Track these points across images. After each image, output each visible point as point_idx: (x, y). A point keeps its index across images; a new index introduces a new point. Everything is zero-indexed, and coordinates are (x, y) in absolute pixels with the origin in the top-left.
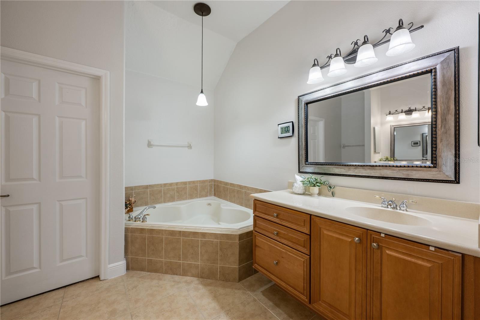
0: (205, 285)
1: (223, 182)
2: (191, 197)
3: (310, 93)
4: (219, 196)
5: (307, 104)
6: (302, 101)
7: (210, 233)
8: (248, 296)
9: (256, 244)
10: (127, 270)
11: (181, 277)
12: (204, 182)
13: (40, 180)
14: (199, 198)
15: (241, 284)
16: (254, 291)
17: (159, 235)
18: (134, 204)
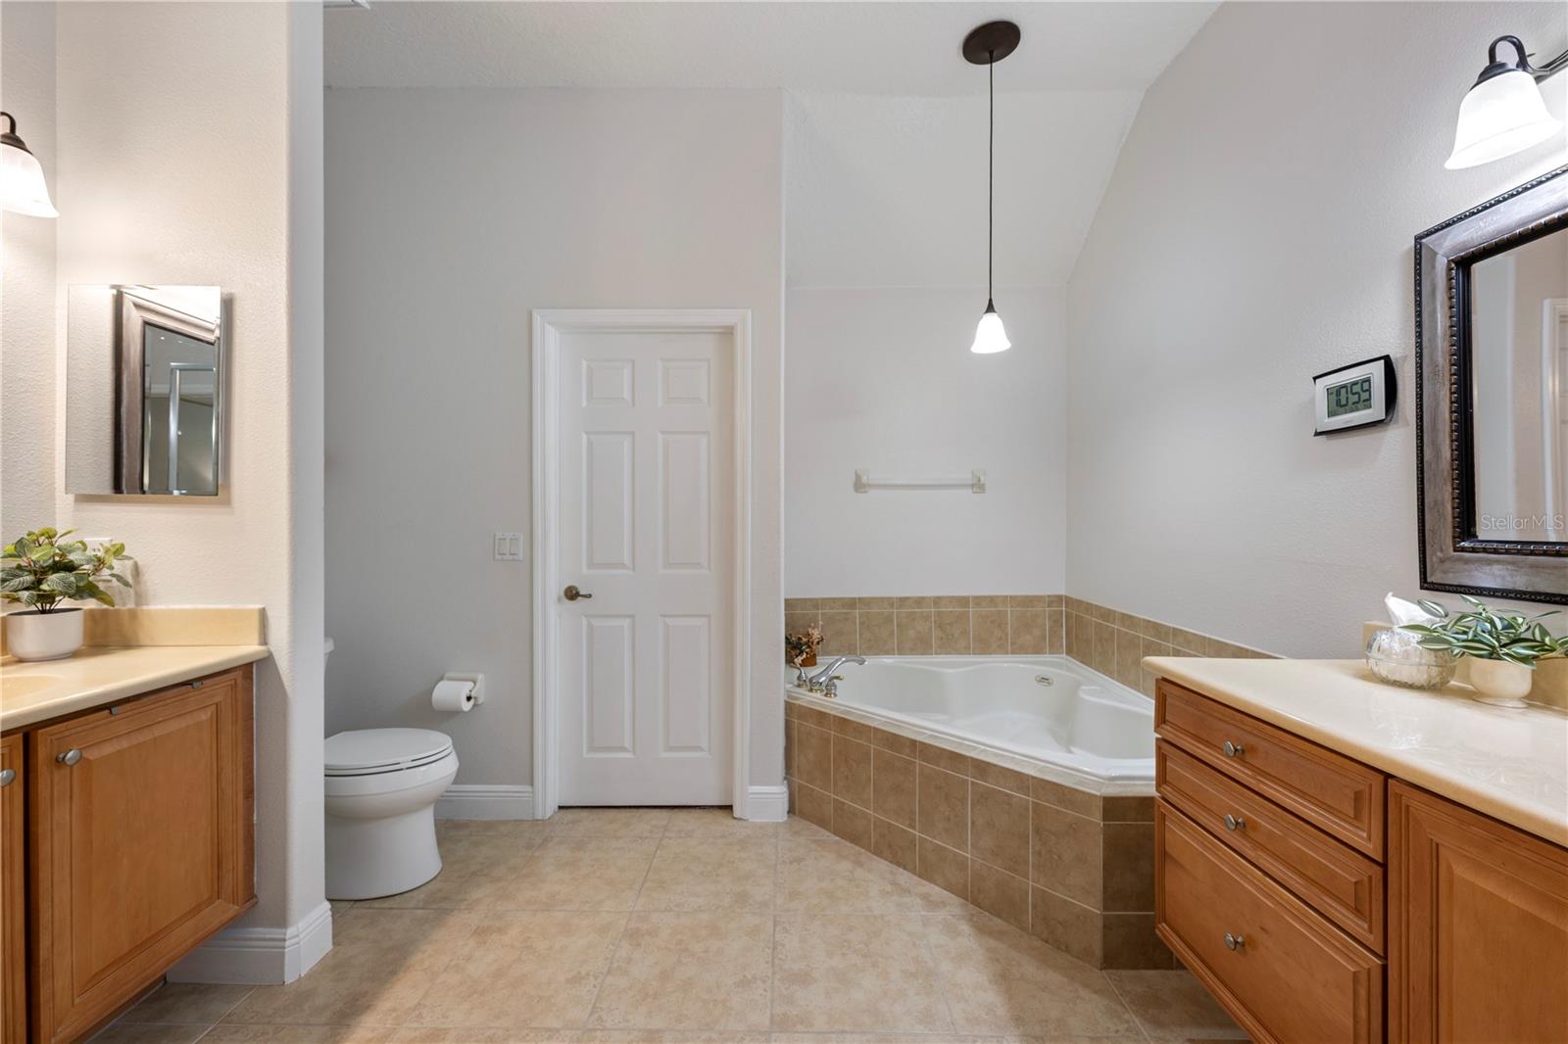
0: (981, 930)
1: (1096, 606)
2: (984, 646)
3: (1486, 208)
4: (1085, 658)
5: (1464, 264)
6: (1435, 254)
7: (1003, 768)
8: (1127, 1030)
9: (1167, 848)
10: (788, 812)
11: (915, 878)
12: (1028, 601)
13: (634, 568)
14: (1013, 653)
15: (1110, 978)
16: (1157, 1023)
17: (861, 739)
18: (820, 646)
